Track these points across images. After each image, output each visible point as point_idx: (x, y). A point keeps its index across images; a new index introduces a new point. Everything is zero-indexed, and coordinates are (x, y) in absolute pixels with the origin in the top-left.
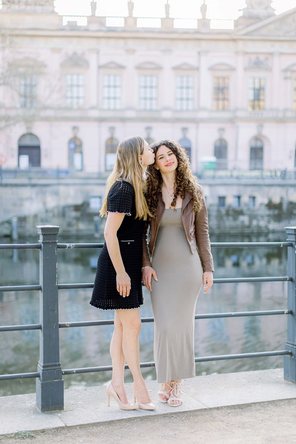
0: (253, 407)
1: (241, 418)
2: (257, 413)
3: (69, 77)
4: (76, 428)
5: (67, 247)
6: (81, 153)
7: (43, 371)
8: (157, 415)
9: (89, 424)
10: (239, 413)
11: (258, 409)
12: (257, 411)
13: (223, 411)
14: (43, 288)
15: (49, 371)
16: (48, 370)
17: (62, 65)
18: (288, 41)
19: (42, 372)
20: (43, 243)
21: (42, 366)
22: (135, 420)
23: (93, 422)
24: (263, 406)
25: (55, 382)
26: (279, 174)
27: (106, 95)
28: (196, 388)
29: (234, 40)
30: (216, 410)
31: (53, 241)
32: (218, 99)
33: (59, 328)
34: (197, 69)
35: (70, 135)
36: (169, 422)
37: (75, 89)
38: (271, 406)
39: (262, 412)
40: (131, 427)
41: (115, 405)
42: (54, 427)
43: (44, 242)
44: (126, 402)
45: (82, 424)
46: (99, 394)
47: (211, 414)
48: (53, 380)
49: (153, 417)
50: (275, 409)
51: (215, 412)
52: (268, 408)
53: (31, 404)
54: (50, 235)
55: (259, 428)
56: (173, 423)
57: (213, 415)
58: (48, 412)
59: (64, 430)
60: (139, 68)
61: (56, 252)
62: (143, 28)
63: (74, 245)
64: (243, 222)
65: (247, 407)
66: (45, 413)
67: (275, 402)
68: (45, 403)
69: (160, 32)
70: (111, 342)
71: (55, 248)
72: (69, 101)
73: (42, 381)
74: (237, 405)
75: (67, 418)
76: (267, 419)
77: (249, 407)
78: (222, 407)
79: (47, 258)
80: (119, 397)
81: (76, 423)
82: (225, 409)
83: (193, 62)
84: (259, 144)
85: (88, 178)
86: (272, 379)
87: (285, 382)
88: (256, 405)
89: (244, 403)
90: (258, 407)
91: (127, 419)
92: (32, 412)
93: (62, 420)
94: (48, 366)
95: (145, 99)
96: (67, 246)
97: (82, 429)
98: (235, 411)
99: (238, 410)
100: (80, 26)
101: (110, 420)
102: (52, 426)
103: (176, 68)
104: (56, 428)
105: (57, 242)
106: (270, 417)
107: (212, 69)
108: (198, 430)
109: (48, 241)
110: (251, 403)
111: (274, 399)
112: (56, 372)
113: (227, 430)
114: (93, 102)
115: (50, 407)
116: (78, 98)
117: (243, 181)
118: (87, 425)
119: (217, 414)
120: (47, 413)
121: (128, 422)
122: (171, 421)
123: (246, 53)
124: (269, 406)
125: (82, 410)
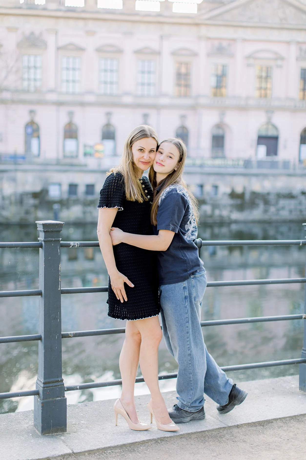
0: (275, 424)
1: (264, 437)
2: (280, 431)
3: (26, 58)
4: (85, 454)
5: (70, 246)
6: (38, 137)
7: (43, 388)
8: (172, 437)
9: (99, 449)
10: (261, 432)
11: (280, 426)
12: (279, 429)
13: (243, 429)
14: (44, 294)
15: (51, 388)
16: (49, 387)
17: (19, 45)
18: (251, 27)
19: (43, 390)
20: (44, 241)
21: (42, 382)
22: (149, 443)
23: (103, 447)
24: (285, 422)
25: (58, 400)
26: (241, 163)
27: (65, 78)
28: (207, 402)
29: (197, 25)
30: (236, 429)
31: (56, 239)
32: (179, 85)
33: (62, 339)
34: (159, 53)
35: (26, 119)
36: (187, 444)
37: (32, 71)
38: (294, 422)
39: (285, 429)
40: (145, 452)
41: (124, 425)
42: (59, 454)
43: (46, 240)
44: (136, 420)
45: (91, 449)
46: (103, 411)
47: (231, 433)
48: (55, 399)
49: (169, 439)
50: (299, 426)
51: (235, 430)
52: (290, 424)
53: (28, 425)
54: (52, 231)
55: (287, 449)
56: (192, 445)
57: (233, 435)
58: (49, 434)
59: (71, 457)
60: (99, 50)
61: (59, 251)
62: (103, 9)
63: (78, 244)
64: (205, 212)
65: (268, 424)
66: (46, 436)
67: (297, 417)
68: (45, 425)
69: (122, 14)
70: (121, 353)
71: (58, 247)
72: (26, 83)
73: (42, 399)
74: (257, 422)
75: (72, 442)
76: (292, 438)
77: (270, 424)
78: (242, 425)
79: (49, 258)
80: (129, 416)
81: (84, 449)
82: (245, 427)
83: (154, 45)
84: (220, 132)
85: (47, 164)
86: (286, 390)
87: (301, 392)
88: (278, 421)
89: (265, 420)
90: (280, 423)
91: (141, 442)
92: (31, 435)
93: (67, 444)
94: (49, 383)
95: (105, 83)
96: (71, 244)
97: (91, 455)
98: (256, 429)
99: (259, 428)
100: (38, 5)
101: (121, 443)
102: (57, 453)
103: (138, 52)
104: (62, 455)
105: (60, 240)
106: (295, 435)
107: (174, 54)
108: (220, 453)
109: (50, 239)
110: (272, 420)
111: (296, 414)
112: (58, 389)
113: (253, 452)
114: (51, 84)
115: (52, 429)
116: (35, 80)
117: (207, 170)
118: (96, 450)
119: (238, 433)
120: (48, 436)
121: (142, 446)
122: (189, 443)
123: (209, 39)
124: (291, 423)
125: (87, 432)
